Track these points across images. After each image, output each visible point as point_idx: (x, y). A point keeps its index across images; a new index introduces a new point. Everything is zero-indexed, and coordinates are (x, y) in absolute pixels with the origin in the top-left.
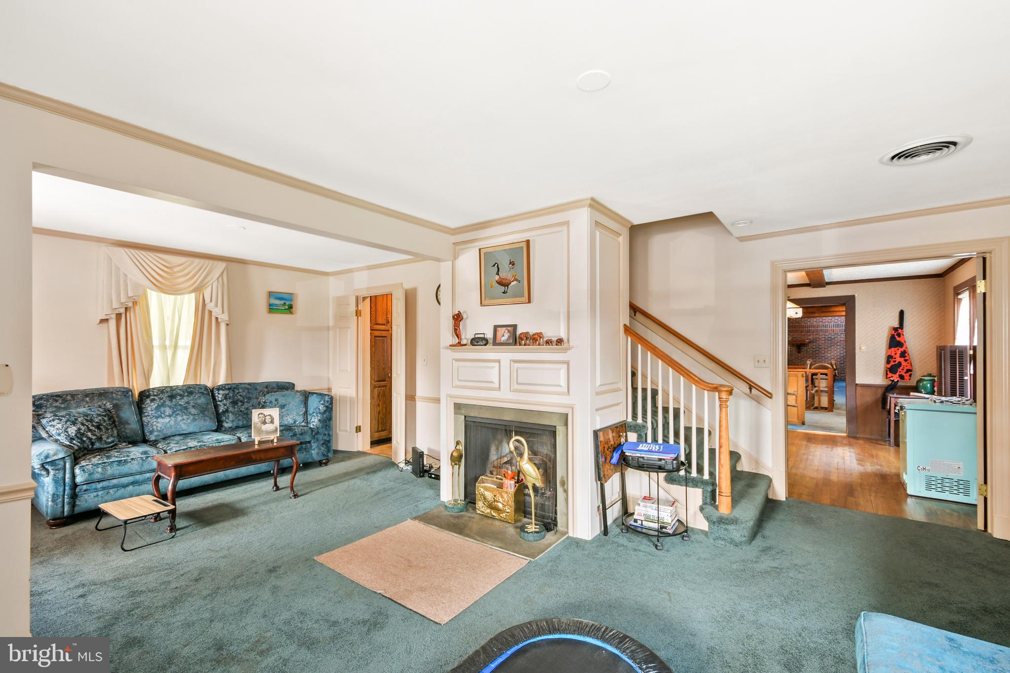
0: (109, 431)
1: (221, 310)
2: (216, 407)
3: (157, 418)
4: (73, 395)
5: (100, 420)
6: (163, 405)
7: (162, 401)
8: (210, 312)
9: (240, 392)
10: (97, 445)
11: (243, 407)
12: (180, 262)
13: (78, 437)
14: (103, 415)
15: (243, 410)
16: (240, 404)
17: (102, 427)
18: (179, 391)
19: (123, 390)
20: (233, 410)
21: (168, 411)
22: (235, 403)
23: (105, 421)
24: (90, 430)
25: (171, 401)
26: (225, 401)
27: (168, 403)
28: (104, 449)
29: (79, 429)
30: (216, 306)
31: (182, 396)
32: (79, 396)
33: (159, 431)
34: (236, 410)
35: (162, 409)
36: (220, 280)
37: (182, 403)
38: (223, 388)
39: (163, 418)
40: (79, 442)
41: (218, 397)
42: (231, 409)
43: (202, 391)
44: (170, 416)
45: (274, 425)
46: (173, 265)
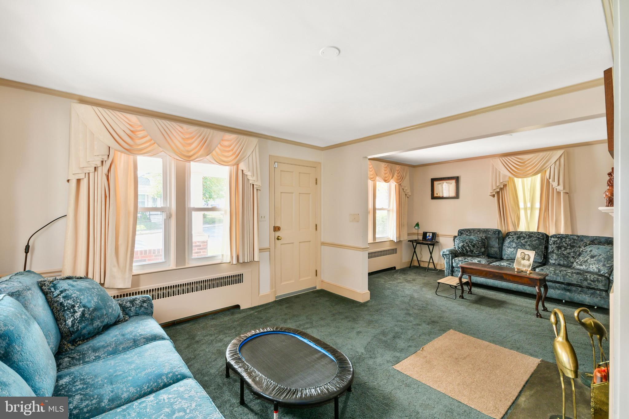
0: (479, 249)
1: (557, 183)
2: (547, 248)
3: (508, 247)
4: (474, 230)
5: (476, 243)
6: (513, 241)
7: (513, 239)
8: (552, 185)
9: (566, 241)
10: (469, 253)
11: (566, 251)
12: (530, 158)
13: (461, 248)
14: (479, 241)
15: (565, 253)
16: (563, 249)
17: (475, 246)
18: (524, 235)
19: (494, 230)
20: (557, 252)
21: (514, 245)
22: (559, 248)
23: (479, 244)
24: (468, 246)
25: (517, 240)
26: (553, 245)
27: (515, 240)
28: (473, 256)
29: (464, 245)
30: (554, 181)
31: (524, 238)
32: (476, 231)
33: (508, 255)
34: (559, 252)
35: (512, 243)
36: (558, 163)
37: (523, 242)
38: (555, 237)
39: (511, 248)
40: (461, 250)
41: (550, 242)
42: (555, 251)
43: (539, 236)
44: (514, 248)
45: (529, 262)
46: (525, 160)
